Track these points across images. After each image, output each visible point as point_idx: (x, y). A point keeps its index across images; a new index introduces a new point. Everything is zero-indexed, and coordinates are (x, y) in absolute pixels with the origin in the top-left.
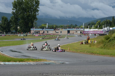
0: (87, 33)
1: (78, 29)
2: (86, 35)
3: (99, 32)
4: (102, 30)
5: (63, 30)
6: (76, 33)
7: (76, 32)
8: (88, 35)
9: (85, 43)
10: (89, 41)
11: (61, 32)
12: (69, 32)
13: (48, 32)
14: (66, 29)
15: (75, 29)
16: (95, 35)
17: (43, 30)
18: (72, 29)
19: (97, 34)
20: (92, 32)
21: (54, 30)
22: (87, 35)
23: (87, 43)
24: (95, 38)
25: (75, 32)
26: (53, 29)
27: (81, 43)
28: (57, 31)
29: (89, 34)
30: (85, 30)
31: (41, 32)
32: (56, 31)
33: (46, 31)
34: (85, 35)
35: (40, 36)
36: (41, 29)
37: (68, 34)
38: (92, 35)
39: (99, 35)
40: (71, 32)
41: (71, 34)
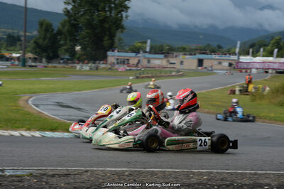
0: (245, 66)
1: (224, 57)
2: (244, 71)
3: (276, 66)
5: (187, 57)
6: (220, 67)
7: (220, 63)
8: (249, 71)
9: (240, 91)
10: (251, 87)
11: (182, 63)
12: (200, 62)
13: (149, 62)
14: (195, 54)
15: (217, 57)
16: (267, 72)
17: (139, 55)
18: (209, 56)
19: (270, 71)
20: (258, 66)
21: (165, 56)
22: (246, 72)
23: (244, 91)
24: (265, 80)
25: (216, 62)
26: (162, 54)
27: (229, 92)
28: (172, 61)
29: (250, 69)
30: (241, 60)
31: (133, 61)
32: (170, 59)
33: (145, 58)
34: (241, 72)
35: (130, 70)
36: (134, 54)
37: (200, 68)
38: (258, 73)
39: (277, 72)
40: (206, 63)
41: (206, 68)
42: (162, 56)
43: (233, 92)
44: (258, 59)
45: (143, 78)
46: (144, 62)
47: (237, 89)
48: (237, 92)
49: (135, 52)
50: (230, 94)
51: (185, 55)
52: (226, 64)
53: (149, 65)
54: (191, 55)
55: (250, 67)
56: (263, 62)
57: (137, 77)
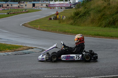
0: (52, 6)
1: (43, 2)
2: (52, 8)
3: (64, 5)
4: (67, 2)
5: (28, 3)
6: (42, 7)
7: (42, 5)
8: (54, 8)
11: (26, 5)
12: (34, 5)
13: (12, 5)
14: (31, 2)
15: (40, 2)
16: (61, 8)
17: (7, 3)
18: (37, 2)
19: (63, 8)
21: (18, 3)
22: (53, 8)
24: (62, 12)
25: (40, 5)
28: (22, 4)
29: (55, 7)
30: (50, 3)
31: (5, 5)
32: (21, 4)
33: (10, 4)
34: (51, 8)
35: (4, 9)
36: (5, 2)
37: (33, 7)
38: (58, 9)
39: (66, 8)
40: (36, 5)
41: (36, 7)
42: (17, 3)
43: (51, 19)
44: (57, 2)
45: (11, 13)
46: (10, 6)
47: (52, 18)
49: (5, 1)
50: (49, 20)
51: (27, 2)
52: (45, 5)
53: (12, 7)
54: (29, 2)
55: (55, 6)
56: (59, 4)
57: (8, 14)
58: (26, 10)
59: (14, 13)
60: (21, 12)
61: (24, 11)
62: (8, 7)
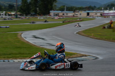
0: (106, 15)
1: (97, 11)
2: (106, 17)
7: (96, 14)
8: (108, 17)
10: (112, 25)
11: (80, 14)
12: (88, 14)
13: (67, 14)
14: (86, 11)
15: (95, 11)
17: (63, 12)
18: (92, 11)
20: (112, 15)
21: (74, 12)
25: (94, 14)
28: (77, 13)
30: (105, 13)
31: (61, 14)
35: (60, 18)
36: (61, 12)
37: (88, 16)
38: (113, 18)
40: (90, 14)
41: (90, 16)
42: (72, 12)
43: (104, 28)
44: (111, 12)
45: (66, 22)
46: (65, 15)
47: (106, 26)
48: (106, 28)
50: (103, 28)
51: (82, 11)
52: (99, 14)
53: (67, 16)
54: (84, 11)
55: (109, 15)
56: (114, 13)
57: (64, 22)
58: (80, 19)
59: (68, 22)
60: (76, 21)
61: (78, 20)
62: (63, 16)
